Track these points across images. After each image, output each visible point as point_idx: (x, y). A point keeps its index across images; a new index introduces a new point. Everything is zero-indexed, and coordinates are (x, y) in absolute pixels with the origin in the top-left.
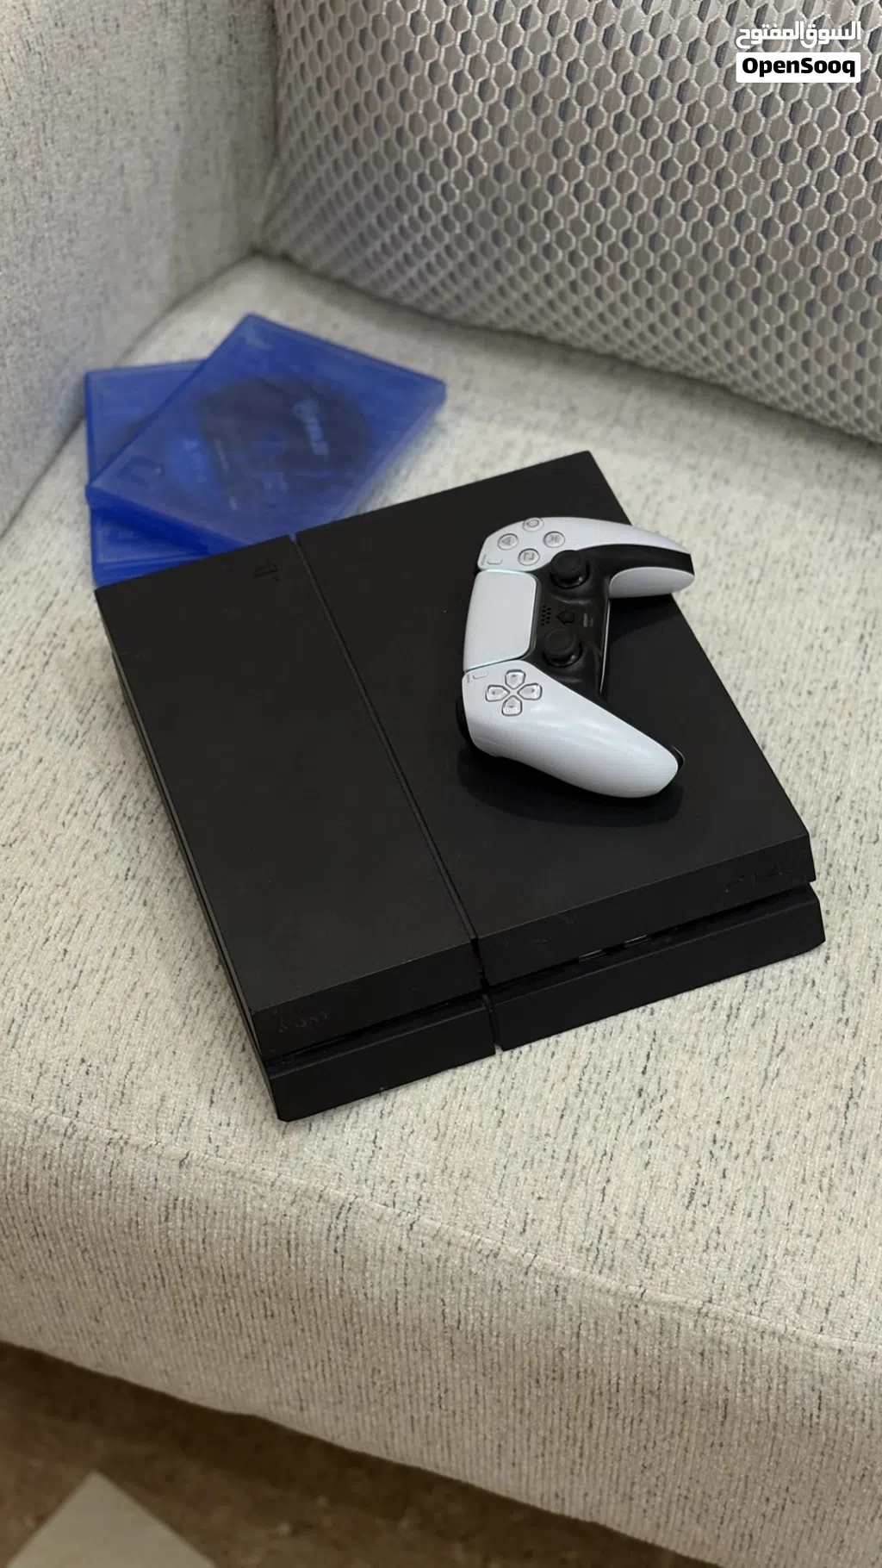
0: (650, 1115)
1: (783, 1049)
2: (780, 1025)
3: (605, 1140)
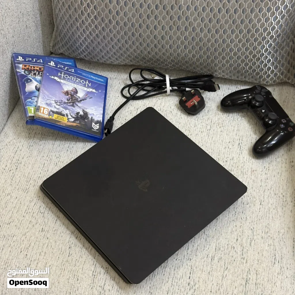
1: (227, 268)
2: (226, 261)
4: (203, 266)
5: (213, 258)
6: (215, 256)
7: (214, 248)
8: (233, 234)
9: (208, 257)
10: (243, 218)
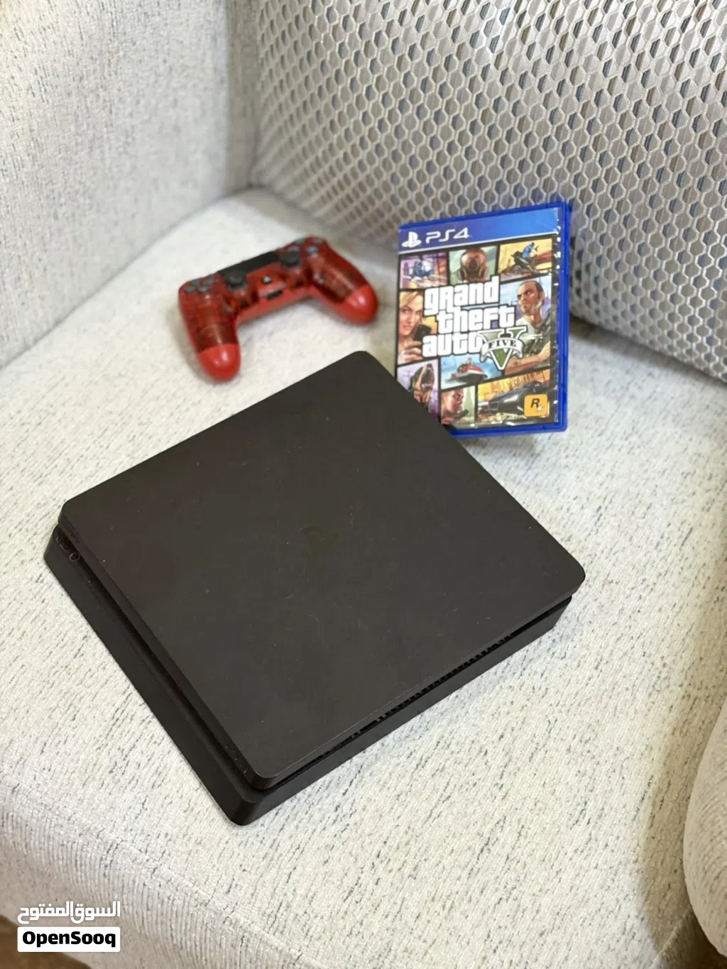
0: (339, 826)
1: (449, 798)
2: (452, 779)
3: (302, 837)
4: (390, 774)
5: (423, 762)
6: (430, 761)
7: (435, 739)
8: (497, 719)
9: (412, 757)
10: (536, 690)
